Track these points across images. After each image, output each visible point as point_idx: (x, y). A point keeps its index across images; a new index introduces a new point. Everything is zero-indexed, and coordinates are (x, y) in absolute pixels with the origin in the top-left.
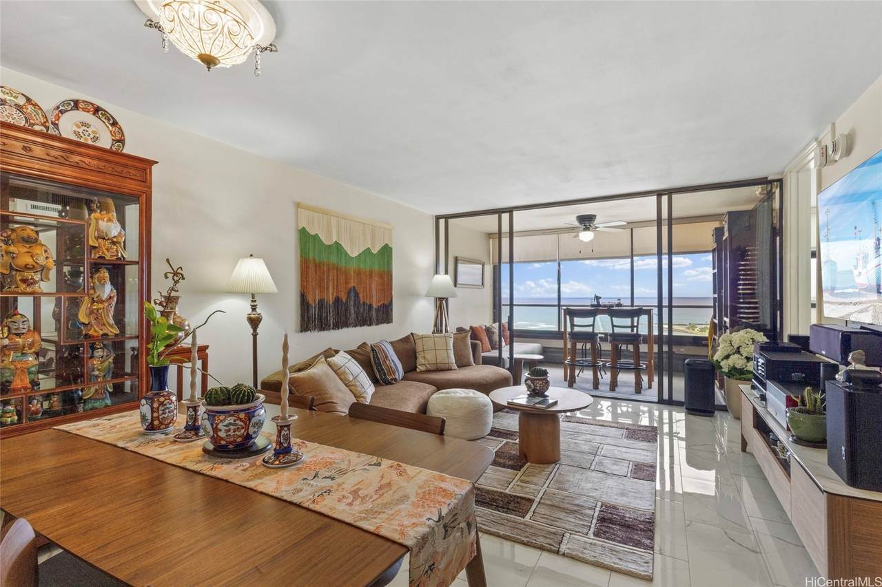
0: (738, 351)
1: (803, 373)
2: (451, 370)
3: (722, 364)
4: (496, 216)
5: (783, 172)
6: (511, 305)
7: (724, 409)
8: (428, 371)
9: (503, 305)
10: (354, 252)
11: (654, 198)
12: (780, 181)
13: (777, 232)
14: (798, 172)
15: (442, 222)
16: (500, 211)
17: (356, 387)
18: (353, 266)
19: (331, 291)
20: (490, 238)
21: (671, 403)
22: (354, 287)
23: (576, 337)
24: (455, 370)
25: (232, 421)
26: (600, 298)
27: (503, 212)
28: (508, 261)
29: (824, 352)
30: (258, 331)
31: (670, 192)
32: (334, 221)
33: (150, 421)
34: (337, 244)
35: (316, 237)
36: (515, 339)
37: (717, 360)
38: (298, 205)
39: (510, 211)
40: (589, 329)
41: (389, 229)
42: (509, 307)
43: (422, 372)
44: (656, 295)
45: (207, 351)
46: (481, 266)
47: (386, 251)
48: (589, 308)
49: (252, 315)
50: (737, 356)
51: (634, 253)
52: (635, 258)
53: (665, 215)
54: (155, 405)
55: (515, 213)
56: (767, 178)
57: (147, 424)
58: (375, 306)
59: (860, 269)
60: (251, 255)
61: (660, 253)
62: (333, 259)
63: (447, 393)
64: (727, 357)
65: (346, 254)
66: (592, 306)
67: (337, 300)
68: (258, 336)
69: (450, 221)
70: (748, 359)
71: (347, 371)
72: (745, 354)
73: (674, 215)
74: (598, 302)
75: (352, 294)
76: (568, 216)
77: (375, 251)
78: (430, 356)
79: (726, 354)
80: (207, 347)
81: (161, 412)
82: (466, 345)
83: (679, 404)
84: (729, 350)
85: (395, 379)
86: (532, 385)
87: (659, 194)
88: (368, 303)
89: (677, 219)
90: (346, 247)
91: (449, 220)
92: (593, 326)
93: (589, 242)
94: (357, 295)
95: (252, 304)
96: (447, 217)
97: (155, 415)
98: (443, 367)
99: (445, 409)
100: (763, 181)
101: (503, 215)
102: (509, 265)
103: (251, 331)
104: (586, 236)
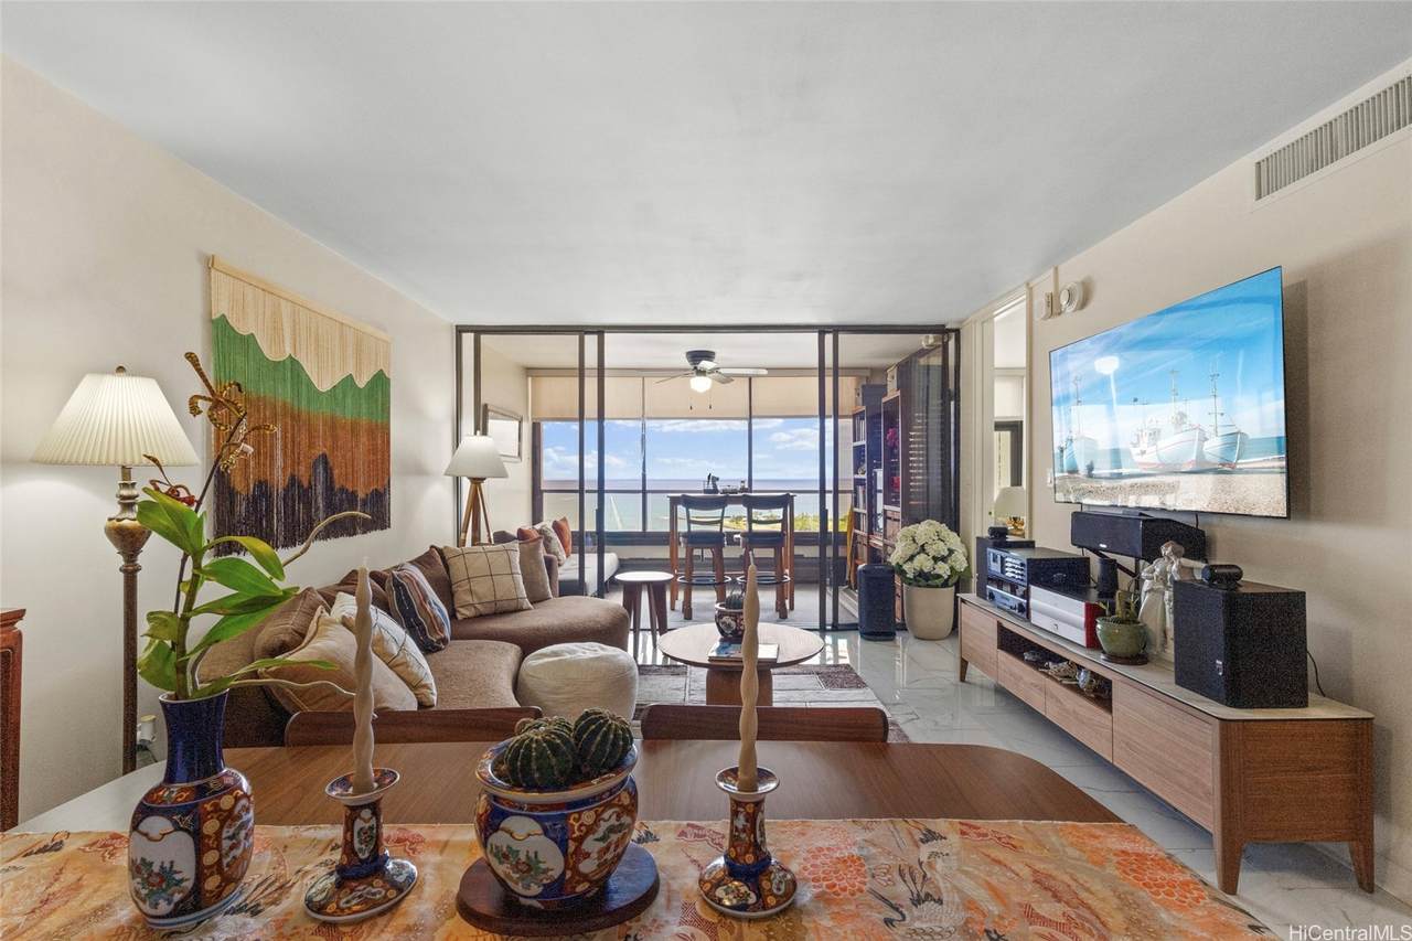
0: (923, 549)
1: (1064, 572)
2: (522, 610)
3: (906, 567)
4: (575, 338)
5: (964, 321)
6: (601, 492)
7: (903, 628)
8: (481, 617)
9: (587, 491)
10: (324, 380)
11: (815, 336)
12: (957, 332)
13: (951, 394)
14: (983, 323)
15: (468, 338)
16: (581, 331)
17: (408, 667)
18: (325, 409)
19: (279, 462)
20: (528, 376)
21: (837, 628)
22: (324, 456)
23: (694, 539)
24: (529, 609)
25: (613, 821)
26: (718, 479)
27: (587, 333)
28: (596, 416)
29: (1103, 546)
30: (141, 559)
31: (837, 330)
32: (286, 309)
33: (189, 885)
34: (292, 360)
35: (249, 341)
36: (606, 547)
37: (898, 564)
38: (209, 264)
39: (600, 331)
40: (716, 528)
41: (384, 341)
42: (596, 495)
43: (467, 619)
44: (817, 476)
45: (19, 625)
46: (517, 423)
47: (380, 382)
48: (702, 494)
49: (126, 522)
50: (923, 556)
51: (753, 414)
52: (754, 421)
53: (829, 361)
54: (210, 827)
55: (607, 336)
56: (944, 326)
57: (177, 897)
58: (361, 495)
59: (1143, 446)
60: (121, 369)
61: (822, 416)
62: (284, 394)
63: (555, 654)
64: (911, 558)
65: (310, 383)
66: (706, 491)
67: (293, 481)
68: (139, 574)
69: (484, 338)
70: (935, 559)
71: (387, 636)
72: (932, 553)
73: (841, 363)
74: (715, 486)
75: (321, 469)
76: (674, 351)
77: (362, 383)
78: (482, 588)
79: (910, 553)
80: (20, 614)
81: (226, 844)
82: (538, 563)
83: (851, 627)
84: (913, 549)
85: (444, 641)
86: (733, 624)
87: (822, 330)
88: (351, 490)
89: (846, 368)
90: (310, 368)
91: (482, 336)
92: (721, 522)
93: (706, 393)
94: (328, 470)
95: (125, 492)
96: (479, 331)
97: (210, 858)
98: (506, 606)
99: (568, 685)
100: (940, 330)
101: (587, 337)
102: (596, 423)
103: (120, 561)
104: (701, 384)
